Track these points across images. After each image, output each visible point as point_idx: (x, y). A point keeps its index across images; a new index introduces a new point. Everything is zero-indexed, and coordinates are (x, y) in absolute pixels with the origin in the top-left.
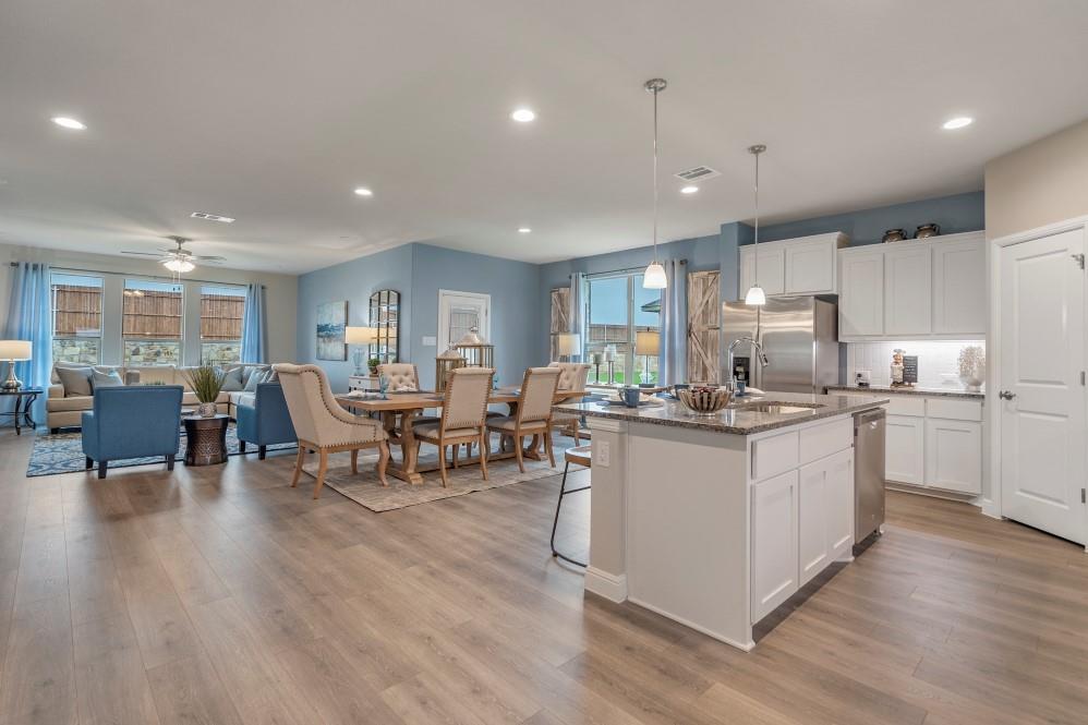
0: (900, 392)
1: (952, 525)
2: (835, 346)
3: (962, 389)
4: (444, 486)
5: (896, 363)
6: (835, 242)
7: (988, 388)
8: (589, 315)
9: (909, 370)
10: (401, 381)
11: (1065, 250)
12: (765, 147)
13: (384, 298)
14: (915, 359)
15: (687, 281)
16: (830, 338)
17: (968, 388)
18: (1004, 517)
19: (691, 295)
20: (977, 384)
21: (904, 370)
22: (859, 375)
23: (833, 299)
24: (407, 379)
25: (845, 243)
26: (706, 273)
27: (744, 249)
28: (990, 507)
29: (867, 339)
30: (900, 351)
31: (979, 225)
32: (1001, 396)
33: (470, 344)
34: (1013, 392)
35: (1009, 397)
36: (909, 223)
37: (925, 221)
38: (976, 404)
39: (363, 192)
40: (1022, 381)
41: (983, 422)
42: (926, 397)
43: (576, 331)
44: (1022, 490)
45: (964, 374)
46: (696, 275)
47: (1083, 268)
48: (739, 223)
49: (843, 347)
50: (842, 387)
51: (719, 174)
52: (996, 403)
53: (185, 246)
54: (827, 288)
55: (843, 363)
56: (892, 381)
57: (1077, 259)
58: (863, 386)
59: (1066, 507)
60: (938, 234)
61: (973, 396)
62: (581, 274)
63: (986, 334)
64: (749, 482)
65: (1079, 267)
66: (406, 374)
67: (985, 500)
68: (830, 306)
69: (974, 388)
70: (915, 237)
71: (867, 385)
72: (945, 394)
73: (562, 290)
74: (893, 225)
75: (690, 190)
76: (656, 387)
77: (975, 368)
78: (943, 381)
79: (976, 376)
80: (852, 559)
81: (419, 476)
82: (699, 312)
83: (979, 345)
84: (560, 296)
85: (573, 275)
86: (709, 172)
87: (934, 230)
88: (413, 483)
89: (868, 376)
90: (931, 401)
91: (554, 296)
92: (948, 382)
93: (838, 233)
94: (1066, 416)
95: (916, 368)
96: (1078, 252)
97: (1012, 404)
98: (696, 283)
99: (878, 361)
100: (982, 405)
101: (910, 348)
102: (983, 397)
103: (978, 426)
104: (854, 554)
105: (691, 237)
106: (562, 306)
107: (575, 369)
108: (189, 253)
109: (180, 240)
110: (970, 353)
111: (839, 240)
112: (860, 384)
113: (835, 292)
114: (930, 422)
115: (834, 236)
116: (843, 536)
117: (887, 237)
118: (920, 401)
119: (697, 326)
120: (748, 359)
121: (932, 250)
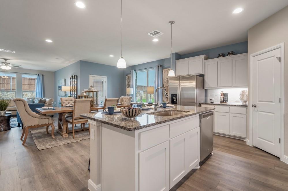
0: (222, 105)
1: (237, 149)
2: (204, 91)
3: (241, 103)
4: (73, 138)
5: (222, 95)
6: (203, 58)
7: (249, 103)
8: (136, 82)
9: (225, 98)
10: (69, 103)
11: (274, 56)
12: (174, 22)
13: (73, 78)
14: (227, 94)
15: (162, 72)
16: (202, 88)
17: (243, 103)
18: (253, 146)
19: (163, 76)
20: (246, 102)
21: (224, 98)
22: (211, 99)
23: (203, 76)
24: (71, 102)
25: (207, 58)
26: (168, 69)
27: (177, 61)
28: (249, 142)
29: (213, 88)
30: (222, 92)
31: (246, 51)
32: (253, 106)
33: (90, 91)
34: (256, 105)
35: (255, 106)
36: (225, 52)
37: (230, 51)
38: (245, 109)
39: (49, 41)
40: (259, 101)
41: (247, 114)
42: (229, 106)
43: (132, 87)
44: (259, 137)
45: (242, 99)
46: (165, 70)
47: (280, 62)
48: (176, 53)
49: (206, 91)
50: (206, 103)
51: (163, 34)
52: (251, 108)
53: (8, 61)
54: (201, 72)
55: (206, 96)
56: (220, 101)
57: (278, 59)
58: (212, 103)
59: (274, 144)
60: (234, 54)
61: (244, 106)
62: (134, 70)
63: (248, 86)
64: (137, 152)
65: (279, 61)
66: (71, 101)
67: (247, 140)
68: (202, 78)
69: (245, 103)
70: (227, 56)
71: (213, 102)
72: (235, 105)
73: (129, 75)
74: (221, 52)
75: (156, 40)
76: (153, 104)
77: (245, 97)
78: (236, 101)
79: (245, 99)
80: (199, 167)
81: (67, 134)
82: (166, 81)
83: (246, 89)
84: (128, 77)
85: (132, 71)
86: (158, 33)
87: (233, 53)
88: (64, 137)
89: (213, 100)
90: (231, 107)
91: (127, 77)
92: (237, 101)
93: (204, 55)
94: (274, 113)
95: (227, 97)
96: (279, 56)
97: (256, 109)
98: (165, 72)
99: (216, 95)
100: (247, 109)
101: (225, 91)
102: (247, 106)
103: (246, 115)
104: (200, 166)
105: (164, 58)
106: (129, 80)
107: (127, 98)
108: (9, 64)
109: (6, 60)
110: (243, 92)
111: (204, 57)
112: (211, 102)
113: (203, 74)
114: (231, 114)
115: (203, 56)
116: (195, 160)
117: (219, 56)
118: (227, 107)
119: (165, 85)
120: (177, 95)
121: (232, 60)
